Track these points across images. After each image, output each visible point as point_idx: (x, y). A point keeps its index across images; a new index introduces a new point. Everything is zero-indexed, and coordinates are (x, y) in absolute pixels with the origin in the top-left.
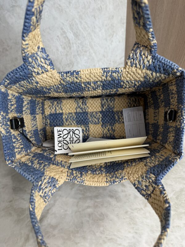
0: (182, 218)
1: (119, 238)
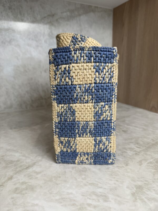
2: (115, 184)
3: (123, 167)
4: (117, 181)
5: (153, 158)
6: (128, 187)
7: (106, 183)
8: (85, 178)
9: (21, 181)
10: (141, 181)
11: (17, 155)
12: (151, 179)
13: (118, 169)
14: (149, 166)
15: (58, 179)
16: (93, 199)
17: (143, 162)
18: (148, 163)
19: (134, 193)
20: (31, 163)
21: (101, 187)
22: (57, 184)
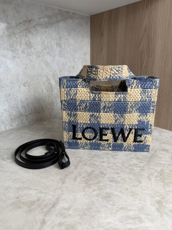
0: (170, 185)
1: (129, 206)
2: (140, 203)
3: (138, 185)
4: (140, 200)
5: (156, 172)
6: (151, 205)
7: (133, 204)
8: (113, 204)
9: (57, 223)
10: (158, 196)
11: (32, 192)
12: (164, 193)
13: (135, 189)
14: (157, 180)
15: (91, 210)
16: (131, 223)
17: (151, 177)
18: (155, 177)
19: (158, 209)
20: (53, 199)
21: (131, 210)
22: (93, 216)
